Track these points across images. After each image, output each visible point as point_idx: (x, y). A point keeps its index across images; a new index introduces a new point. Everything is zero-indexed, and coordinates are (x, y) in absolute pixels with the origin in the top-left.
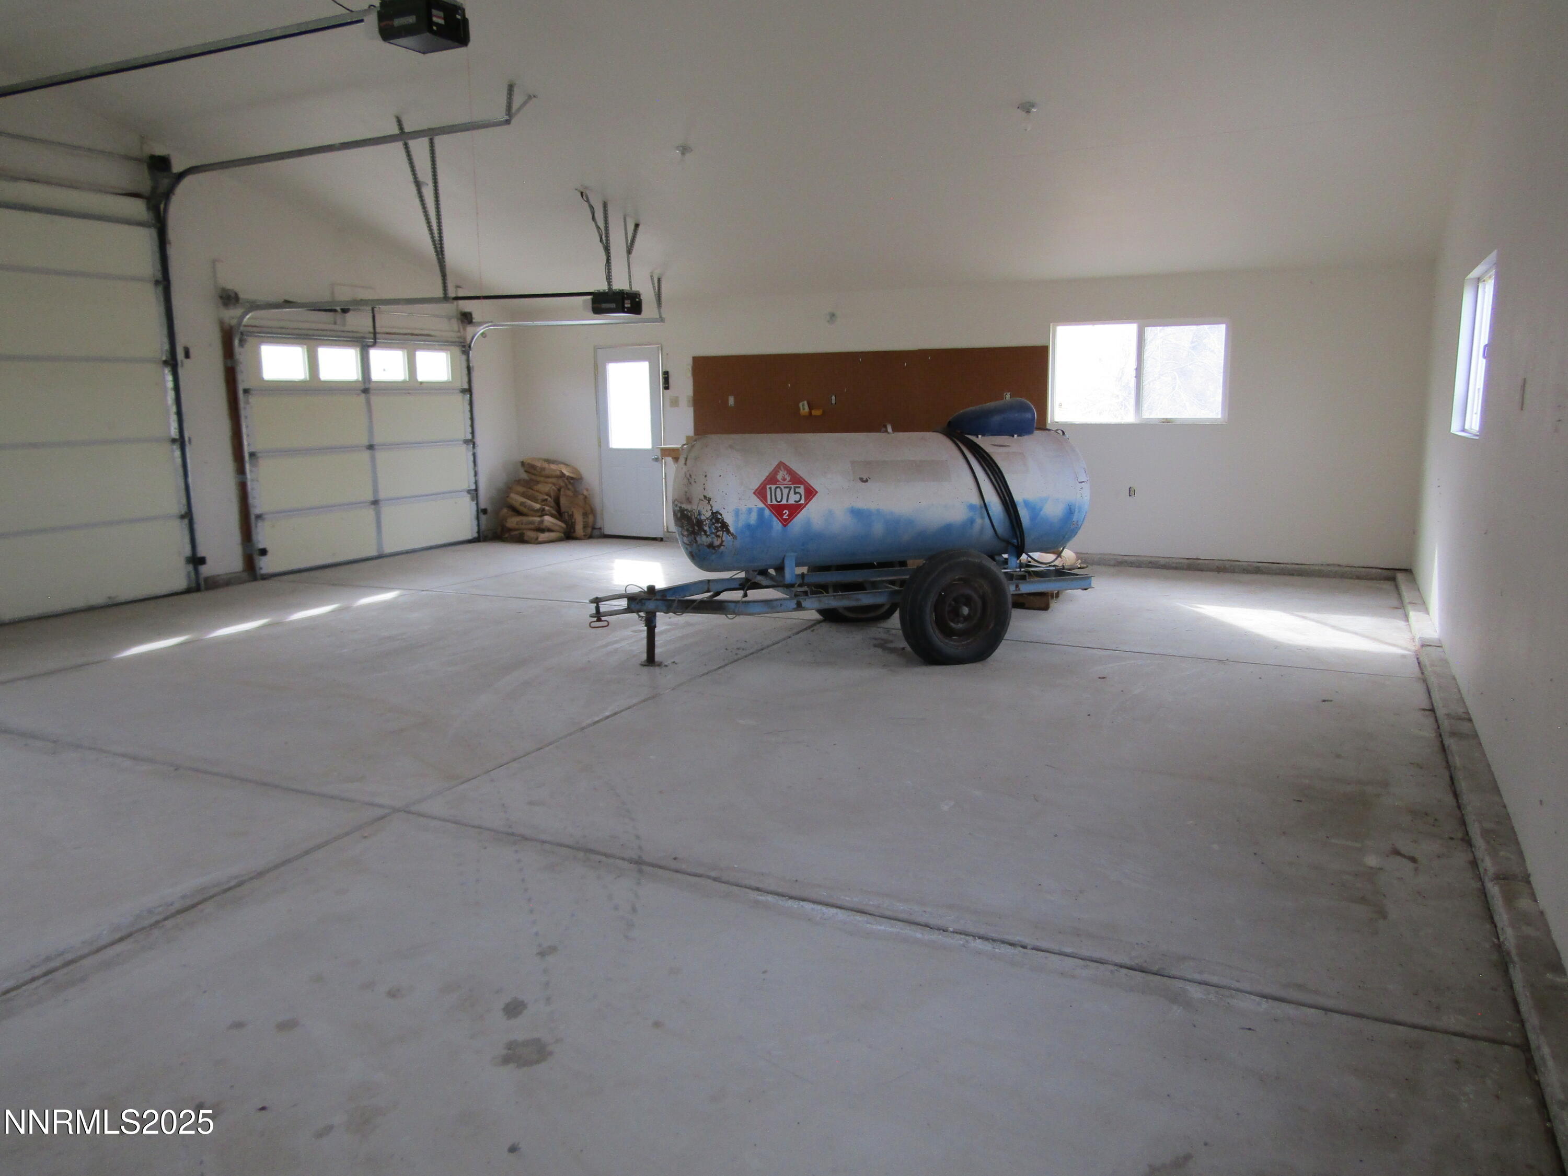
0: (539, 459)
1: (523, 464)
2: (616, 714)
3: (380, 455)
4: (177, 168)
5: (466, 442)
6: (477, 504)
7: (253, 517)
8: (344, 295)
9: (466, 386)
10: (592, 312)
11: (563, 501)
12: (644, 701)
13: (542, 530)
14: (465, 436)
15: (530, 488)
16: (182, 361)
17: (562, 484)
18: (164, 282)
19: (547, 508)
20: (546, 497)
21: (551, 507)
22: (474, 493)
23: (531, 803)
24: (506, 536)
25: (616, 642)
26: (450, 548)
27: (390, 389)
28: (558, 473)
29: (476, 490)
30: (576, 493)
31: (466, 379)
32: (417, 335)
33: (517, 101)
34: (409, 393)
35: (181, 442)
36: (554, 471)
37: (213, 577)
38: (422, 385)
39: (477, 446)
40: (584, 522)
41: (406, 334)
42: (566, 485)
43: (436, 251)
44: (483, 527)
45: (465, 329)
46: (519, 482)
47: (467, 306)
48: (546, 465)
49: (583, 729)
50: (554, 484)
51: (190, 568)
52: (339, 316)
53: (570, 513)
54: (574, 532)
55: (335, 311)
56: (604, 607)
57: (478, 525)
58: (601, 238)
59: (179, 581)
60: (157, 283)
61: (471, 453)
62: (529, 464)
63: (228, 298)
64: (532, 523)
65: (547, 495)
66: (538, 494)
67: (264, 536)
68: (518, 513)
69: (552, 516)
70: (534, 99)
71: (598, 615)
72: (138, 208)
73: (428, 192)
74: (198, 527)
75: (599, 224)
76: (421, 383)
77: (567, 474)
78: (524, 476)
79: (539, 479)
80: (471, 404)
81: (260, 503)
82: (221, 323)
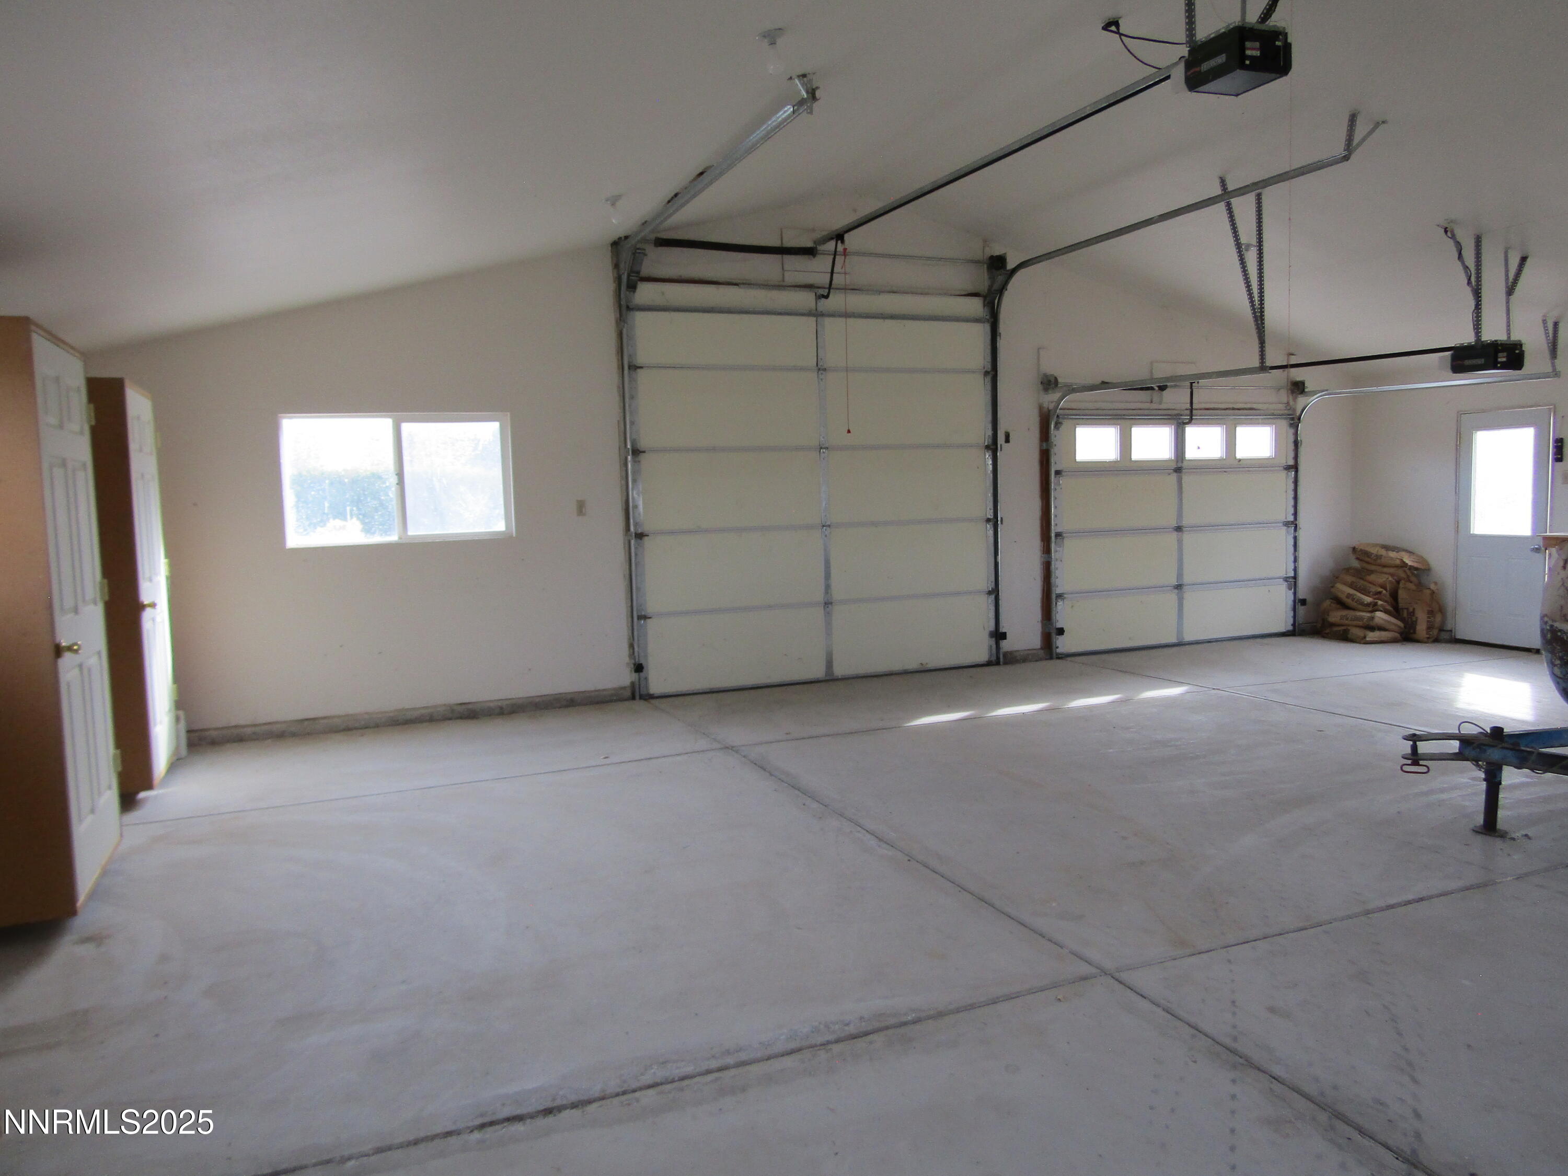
0: (1376, 545)
1: (1354, 549)
2: (1422, 899)
3: (1187, 537)
4: (1010, 265)
5: (1287, 524)
6: (1295, 594)
7: (1054, 596)
8: (1161, 371)
9: (1291, 462)
10: (1451, 371)
11: (1402, 594)
12: (1468, 889)
13: (1372, 628)
14: (1286, 518)
15: (1362, 579)
16: (1001, 445)
17: (1403, 575)
18: (992, 374)
19: (1380, 602)
20: (1381, 590)
21: (1386, 601)
22: (1293, 581)
23: (1272, 1010)
24: (1327, 631)
25: (1442, 791)
26: (1258, 640)
27: (1206, 467)
28: (1398, 562)
29: (1295, 578)
30: (1420, 586)
31: (1291, 455)
32: (1239, 409)
33: (1361, 130)
34: (1225, 472)
35: (995, 522)
36: (1392, 558)
37: (1011, 653)
38: (1241, 462)
39: (1300, 528)
40: (1428, 621)
41: (1226, 409)
42: (1408, 576)
43: (1255, 317)
44: (1300, 620)
45: (1295, 399)
46: (1348, 570)
47: (1298, 374)
48: (1383, 552)
49: (1367, 913)
50: (1392, 575)
51: (993, 642)
52: (1156, 394)
53: (1411, 610)
54: (1415, 632)
55: (1152, 389)
56: (1424, 748)
57: (1294, 617)
58: (1469, 280)
59: (982, 654)
60: (986, 373)
61: (1292, 536)
62: (1361, 550)
63: (1049, 383)
64: (1361, 619)
65: (1382, 587)
66: (1370, 585)
67: (1063, 615)
68: (1345, 606)
69: (1386, 612)
70: (1382, 127)
71: (1415, 758)
72: (975, 306)
73: (1251, 257)
74: (1002, 603)
75: (1467, 264)
76: (1240, 460)
77: (1410, 563)
78: (1356, 564)
79: (1373, 568)
80: (1296, 482)
81: (1061, 584)
82: (1041, 408)
